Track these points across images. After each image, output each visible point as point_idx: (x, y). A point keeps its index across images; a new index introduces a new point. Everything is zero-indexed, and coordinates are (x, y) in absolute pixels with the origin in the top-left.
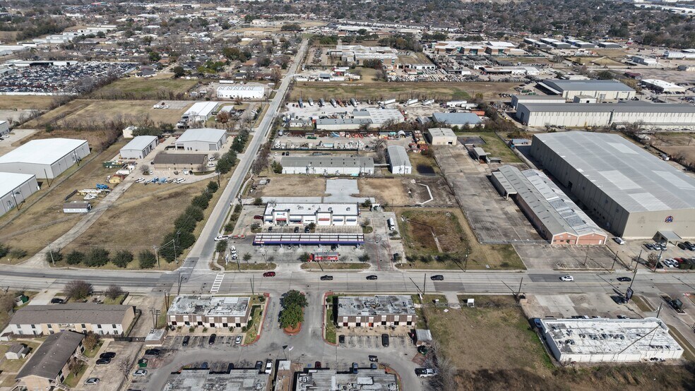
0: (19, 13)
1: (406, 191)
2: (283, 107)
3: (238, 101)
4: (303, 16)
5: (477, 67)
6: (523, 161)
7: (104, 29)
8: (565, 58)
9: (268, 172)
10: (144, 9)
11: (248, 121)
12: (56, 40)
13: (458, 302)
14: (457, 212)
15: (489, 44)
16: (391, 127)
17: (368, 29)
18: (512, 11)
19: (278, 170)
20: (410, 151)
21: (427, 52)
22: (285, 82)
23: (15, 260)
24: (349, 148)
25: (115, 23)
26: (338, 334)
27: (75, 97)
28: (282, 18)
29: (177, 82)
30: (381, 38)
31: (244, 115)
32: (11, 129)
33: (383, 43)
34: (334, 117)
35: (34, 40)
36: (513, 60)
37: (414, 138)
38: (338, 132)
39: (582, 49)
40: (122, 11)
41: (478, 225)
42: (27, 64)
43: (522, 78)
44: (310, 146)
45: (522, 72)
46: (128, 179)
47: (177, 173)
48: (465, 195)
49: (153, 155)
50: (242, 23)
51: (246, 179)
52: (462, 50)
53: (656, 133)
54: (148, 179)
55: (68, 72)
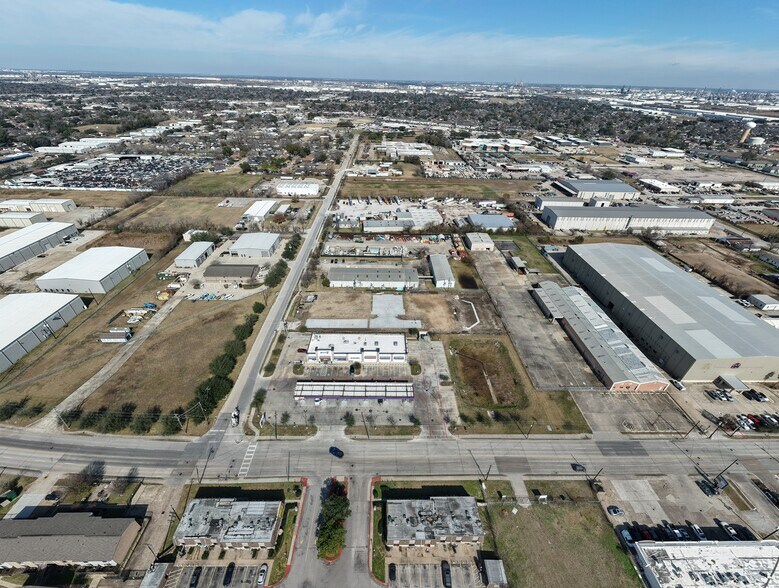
0: (125, 107)
1: (451, 311)
2: (334, 205)
3: (295, 199)
4: (355, 113)
5: (499, 164)
6: (558, 272)
7: (190, 123)
8: (569, 156)
9: (316, 285)
10: (227, 105)
11: (302, 221)
12: (149, 132)
13: (526, 494)
14: (505, 340)
15: (505, 141)
16: (432, 230)
17: (407, 126)
18: (519, 111)
19: (326, 283)
20: (450, 259)
21: (456, 149)
22: (338, 177)
23: (25, 420)
24: (393, 254)
25: (202, 118)
26: (388, 561)
27: (150, 194)
28: (338, 115)
29: (244, 177)
30: (418, 134)
31: (297, 215)
32: (80, 230)
33: (419, 140)
34: (379, 218)
35: (131, 133)
36: (526, 158)
37: (453, 242)
38: (383, 234)
39: (581, 147)
40: (209, 106)
41: (530, 361)
42: (117, 157)
43: (539, 177)
44: (358, 252)
45: (537, 170)
46: (178, 294)
47: (226, 287)
48: (511, 316)
49: (207, 263)
50: (306, 119)
51: (294, 294)
52: (485, 147)
53: (669, 238)
54: (198, 294)
55: (151, 166)
